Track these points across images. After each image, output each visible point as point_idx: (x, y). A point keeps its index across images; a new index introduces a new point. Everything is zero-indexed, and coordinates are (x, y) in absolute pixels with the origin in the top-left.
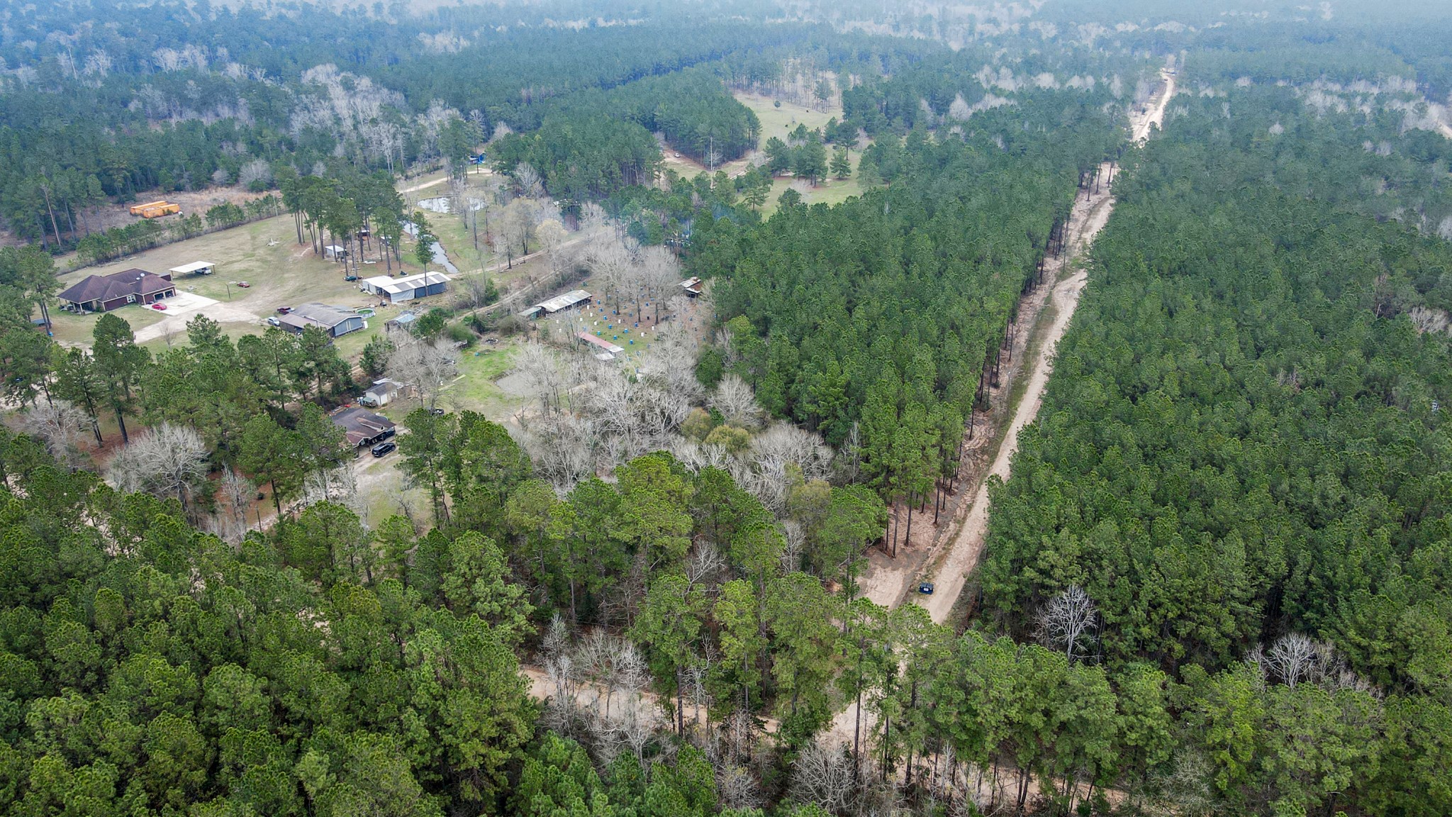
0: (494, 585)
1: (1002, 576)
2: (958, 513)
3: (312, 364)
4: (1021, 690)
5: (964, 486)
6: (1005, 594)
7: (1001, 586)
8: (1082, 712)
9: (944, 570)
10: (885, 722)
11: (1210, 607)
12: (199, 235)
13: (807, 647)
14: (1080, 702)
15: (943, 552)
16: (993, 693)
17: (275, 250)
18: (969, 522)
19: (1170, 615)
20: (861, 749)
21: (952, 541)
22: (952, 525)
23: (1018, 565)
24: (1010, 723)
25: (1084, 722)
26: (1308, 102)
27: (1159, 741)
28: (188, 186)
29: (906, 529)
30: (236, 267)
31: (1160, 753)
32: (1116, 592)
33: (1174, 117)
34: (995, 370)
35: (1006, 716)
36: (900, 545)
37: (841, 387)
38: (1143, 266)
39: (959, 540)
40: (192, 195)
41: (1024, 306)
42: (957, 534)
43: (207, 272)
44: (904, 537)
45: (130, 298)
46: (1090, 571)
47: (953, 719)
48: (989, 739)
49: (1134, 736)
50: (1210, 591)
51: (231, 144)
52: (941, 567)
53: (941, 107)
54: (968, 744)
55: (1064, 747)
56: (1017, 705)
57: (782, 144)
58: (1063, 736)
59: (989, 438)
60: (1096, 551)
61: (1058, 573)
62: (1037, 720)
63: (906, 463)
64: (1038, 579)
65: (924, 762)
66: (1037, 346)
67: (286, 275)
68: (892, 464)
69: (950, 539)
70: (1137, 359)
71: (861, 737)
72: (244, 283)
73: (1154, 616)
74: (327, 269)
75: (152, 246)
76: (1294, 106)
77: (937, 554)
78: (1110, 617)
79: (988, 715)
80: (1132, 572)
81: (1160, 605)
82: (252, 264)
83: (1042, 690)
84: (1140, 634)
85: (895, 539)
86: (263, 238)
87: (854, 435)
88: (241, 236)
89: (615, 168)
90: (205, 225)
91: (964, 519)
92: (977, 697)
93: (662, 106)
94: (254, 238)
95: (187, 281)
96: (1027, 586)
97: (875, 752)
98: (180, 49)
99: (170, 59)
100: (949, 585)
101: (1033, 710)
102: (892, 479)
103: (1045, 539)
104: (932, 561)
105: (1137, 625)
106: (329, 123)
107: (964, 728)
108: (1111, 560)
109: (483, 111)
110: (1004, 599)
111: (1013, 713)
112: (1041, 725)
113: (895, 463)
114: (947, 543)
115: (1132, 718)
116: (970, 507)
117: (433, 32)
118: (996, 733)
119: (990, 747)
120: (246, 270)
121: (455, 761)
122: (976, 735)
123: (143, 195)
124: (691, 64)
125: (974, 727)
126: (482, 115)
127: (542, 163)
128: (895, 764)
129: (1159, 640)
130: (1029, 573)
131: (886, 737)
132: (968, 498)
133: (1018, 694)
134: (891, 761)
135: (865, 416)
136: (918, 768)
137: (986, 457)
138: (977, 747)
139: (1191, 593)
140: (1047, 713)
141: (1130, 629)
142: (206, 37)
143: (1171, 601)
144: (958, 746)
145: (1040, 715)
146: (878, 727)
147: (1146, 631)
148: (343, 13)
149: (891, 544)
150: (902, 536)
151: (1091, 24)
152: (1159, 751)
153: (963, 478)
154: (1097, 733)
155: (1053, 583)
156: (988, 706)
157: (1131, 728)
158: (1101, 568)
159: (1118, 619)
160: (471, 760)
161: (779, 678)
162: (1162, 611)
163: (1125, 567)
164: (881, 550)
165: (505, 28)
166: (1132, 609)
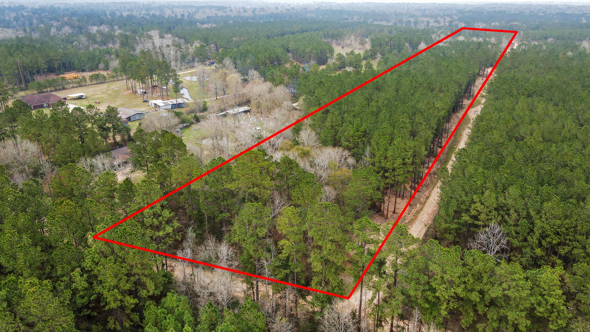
0: (155, 210)
1: (448, 219)
2: (422, 199)
3: (111, 125)
4: (465, 276)
5: (425, 188)
6: (450, 230)
7: (447, 225)
8: (506, 292)
9: (414, 225)
10: (377, 297)
11: (579, 237)
12: (85, 86)
13: (329, 246)
14: (505, 285)
15: (413, 217)
16: (447, 277)
17: (116, 91)
18: (427, 204)
19: (554, 242)
20: (363, 314)
21: (418, 212)
22: (418, 205)
23: (458, 213)
24: (458, 298)
25: (507, 298)
26: (582, 47)
27: (559, 314)
28: (87, 70)
29: (394, 206)
30: (97, 96)
31: (560, 322)
32: (518, 229)
33: (521, 50)
34: (440, 141)
35: (455, 293)
36: (390, 214)
37: (362, 132)
38: (515, 92)
39: (422, 212)
40: (88, 73)
41: (454, 117)
42: (421, 209)
43: (83, 97)
44: (393, 210)
45: (45, 105)
46: (503, 216)
47: (419, 294)
48: (444, 307)
49: (541, 310)
50: (579, 228)
51: (108, 55)
52: (412, 224)
53: (415, 47)
54: (429, 311)
55: (492, 314)
56: (463, 286)
57: (343, 56)
58: (492, 309)
59: (437, 168)
60: (505, 205)
61: (482, 217)
62: (475, 297)
63: (394, 166)
64: (470, 221)
65: (401, 324)
66: (461, 132)
67: (117, 100)
68: (387, 166)
69: (417, 211)
70: (517, 125)
71: (363, 306)
72: (97, 101)
73: (544, 243)
74: (136, 98)
75: (64, 89)
76: (576, 47)
77: (410, 218)
78: (516, 243)
79: (443, 292)
80: (529, 217)
81: (547, 236)
82: (104, 95)
83: (478, 277)
84: (534, 253)
85: (388, 210)
86: (112, 87)
87: (367, 153)
88: (104, 86)
89: (268, 61)
90: (89, 82)
91: (425, 202)
92: (436, 279)
93: (292, 43)
94: (108, 87)
95: (73, 101)
96: (463, 226)
97: (370, 314)
98: (98, 26)
99: (94, 29)
100: (417, 233)
101: (472, 290)
102: (386, 174)
103: (475, 197)
104: (408, 221)
105: (532, 248)
106: (151, 49)
107: (427, 301)
108: (516, 211)
109: (216, 45)
110: (450, 233)
111: (459, 290)
112: (478, 300)
113: (388, 165)
114: (416, 213)
115: (540, 298)
116: (428, 198)
117: (203, 23)
118: (448, 304)
119: (444, 313)
120: (101, 98)
121: (104, 303)
122: (435, 304)
123: (67, 73)
124: (306, 31)
125: (434, 300)
126: (215, 47)
127: (235, 59)
128: (383, 324)
129: (546, 258)
130: (465, 218)
131: (378, 306)
132: (427, 193)
133: (462, 279)
134: (381, 322)
135: (373, 143)
136: (398, 326)
137: (436, 176)
138: (435, 313)
139: (567, 229)
140: (482, 292)
141: (528, 250)
142: (111, 23)
143: (554, 234)
144: (423, 311)
145: (477, 294)
146: (373, 299)
147: (539, 251)
148: (168, 17)
149: (385, 213)
150: (391, 209)
151: (480, 23)
152: (558, 321)
153: (424, 185)
154: (517, 306)
155: (480, 223)
156: (443, 285)
157: (539, 304)
158: (509, 215)
159: (521, 244)
160: (112, 303)
161: (312, 265)
162: (548, 240)
163: (525, 213)
164: (380, 215)
165: (232, 22)
166: (529, 238)
